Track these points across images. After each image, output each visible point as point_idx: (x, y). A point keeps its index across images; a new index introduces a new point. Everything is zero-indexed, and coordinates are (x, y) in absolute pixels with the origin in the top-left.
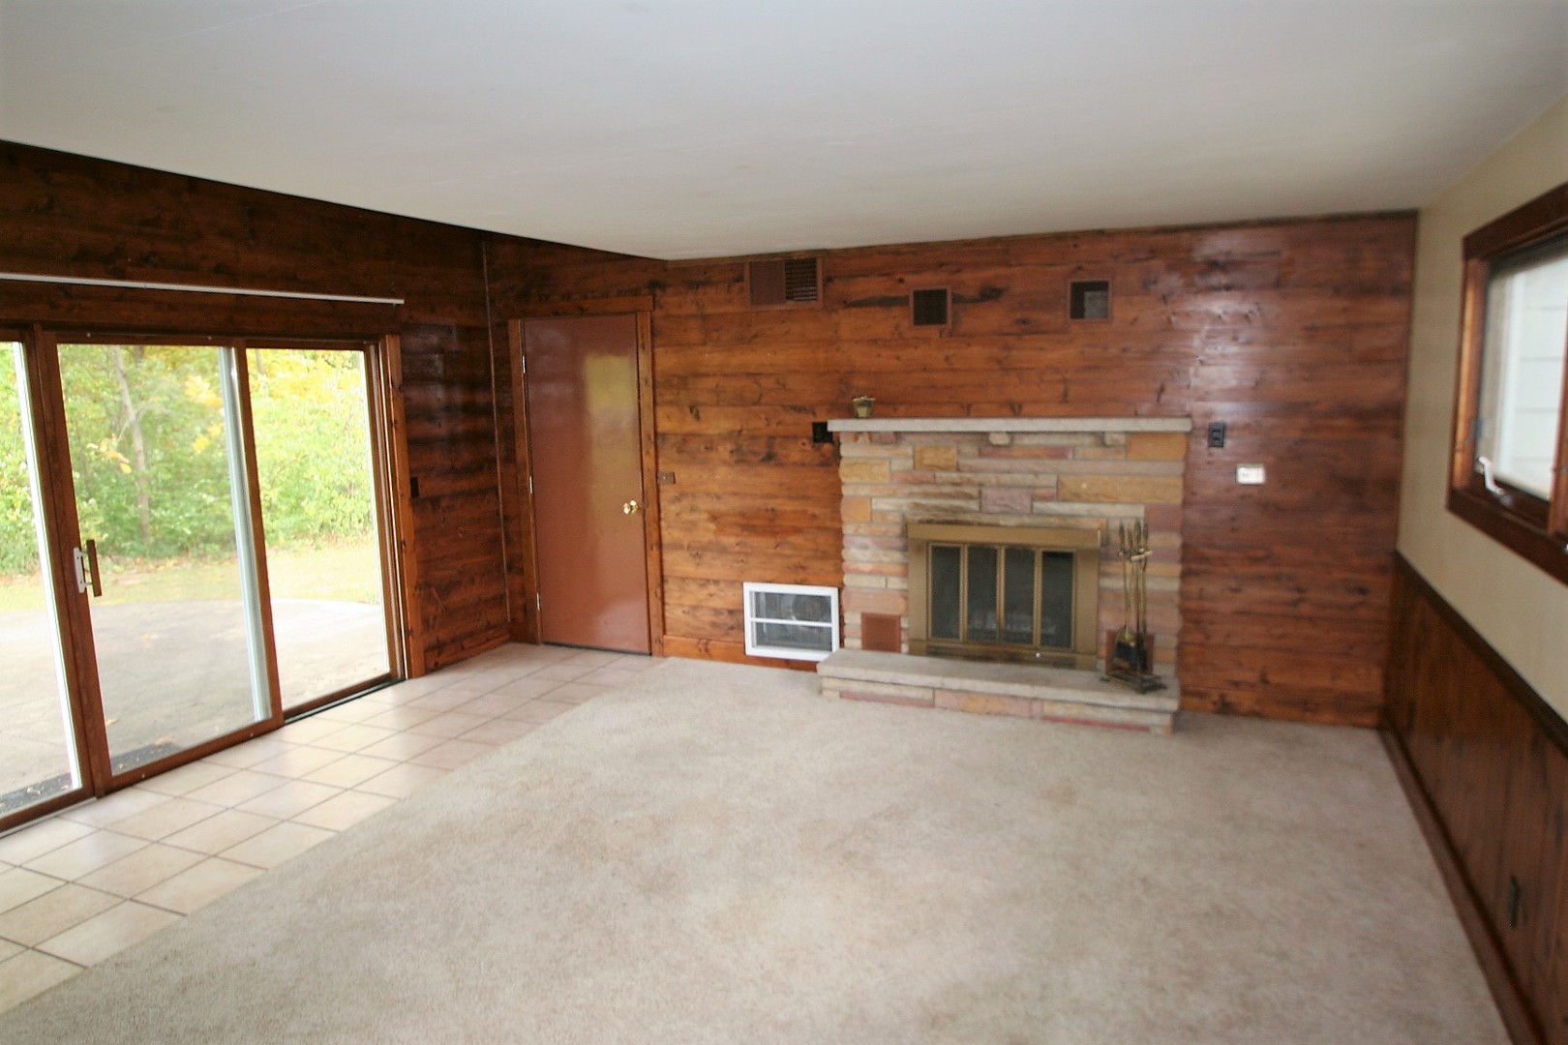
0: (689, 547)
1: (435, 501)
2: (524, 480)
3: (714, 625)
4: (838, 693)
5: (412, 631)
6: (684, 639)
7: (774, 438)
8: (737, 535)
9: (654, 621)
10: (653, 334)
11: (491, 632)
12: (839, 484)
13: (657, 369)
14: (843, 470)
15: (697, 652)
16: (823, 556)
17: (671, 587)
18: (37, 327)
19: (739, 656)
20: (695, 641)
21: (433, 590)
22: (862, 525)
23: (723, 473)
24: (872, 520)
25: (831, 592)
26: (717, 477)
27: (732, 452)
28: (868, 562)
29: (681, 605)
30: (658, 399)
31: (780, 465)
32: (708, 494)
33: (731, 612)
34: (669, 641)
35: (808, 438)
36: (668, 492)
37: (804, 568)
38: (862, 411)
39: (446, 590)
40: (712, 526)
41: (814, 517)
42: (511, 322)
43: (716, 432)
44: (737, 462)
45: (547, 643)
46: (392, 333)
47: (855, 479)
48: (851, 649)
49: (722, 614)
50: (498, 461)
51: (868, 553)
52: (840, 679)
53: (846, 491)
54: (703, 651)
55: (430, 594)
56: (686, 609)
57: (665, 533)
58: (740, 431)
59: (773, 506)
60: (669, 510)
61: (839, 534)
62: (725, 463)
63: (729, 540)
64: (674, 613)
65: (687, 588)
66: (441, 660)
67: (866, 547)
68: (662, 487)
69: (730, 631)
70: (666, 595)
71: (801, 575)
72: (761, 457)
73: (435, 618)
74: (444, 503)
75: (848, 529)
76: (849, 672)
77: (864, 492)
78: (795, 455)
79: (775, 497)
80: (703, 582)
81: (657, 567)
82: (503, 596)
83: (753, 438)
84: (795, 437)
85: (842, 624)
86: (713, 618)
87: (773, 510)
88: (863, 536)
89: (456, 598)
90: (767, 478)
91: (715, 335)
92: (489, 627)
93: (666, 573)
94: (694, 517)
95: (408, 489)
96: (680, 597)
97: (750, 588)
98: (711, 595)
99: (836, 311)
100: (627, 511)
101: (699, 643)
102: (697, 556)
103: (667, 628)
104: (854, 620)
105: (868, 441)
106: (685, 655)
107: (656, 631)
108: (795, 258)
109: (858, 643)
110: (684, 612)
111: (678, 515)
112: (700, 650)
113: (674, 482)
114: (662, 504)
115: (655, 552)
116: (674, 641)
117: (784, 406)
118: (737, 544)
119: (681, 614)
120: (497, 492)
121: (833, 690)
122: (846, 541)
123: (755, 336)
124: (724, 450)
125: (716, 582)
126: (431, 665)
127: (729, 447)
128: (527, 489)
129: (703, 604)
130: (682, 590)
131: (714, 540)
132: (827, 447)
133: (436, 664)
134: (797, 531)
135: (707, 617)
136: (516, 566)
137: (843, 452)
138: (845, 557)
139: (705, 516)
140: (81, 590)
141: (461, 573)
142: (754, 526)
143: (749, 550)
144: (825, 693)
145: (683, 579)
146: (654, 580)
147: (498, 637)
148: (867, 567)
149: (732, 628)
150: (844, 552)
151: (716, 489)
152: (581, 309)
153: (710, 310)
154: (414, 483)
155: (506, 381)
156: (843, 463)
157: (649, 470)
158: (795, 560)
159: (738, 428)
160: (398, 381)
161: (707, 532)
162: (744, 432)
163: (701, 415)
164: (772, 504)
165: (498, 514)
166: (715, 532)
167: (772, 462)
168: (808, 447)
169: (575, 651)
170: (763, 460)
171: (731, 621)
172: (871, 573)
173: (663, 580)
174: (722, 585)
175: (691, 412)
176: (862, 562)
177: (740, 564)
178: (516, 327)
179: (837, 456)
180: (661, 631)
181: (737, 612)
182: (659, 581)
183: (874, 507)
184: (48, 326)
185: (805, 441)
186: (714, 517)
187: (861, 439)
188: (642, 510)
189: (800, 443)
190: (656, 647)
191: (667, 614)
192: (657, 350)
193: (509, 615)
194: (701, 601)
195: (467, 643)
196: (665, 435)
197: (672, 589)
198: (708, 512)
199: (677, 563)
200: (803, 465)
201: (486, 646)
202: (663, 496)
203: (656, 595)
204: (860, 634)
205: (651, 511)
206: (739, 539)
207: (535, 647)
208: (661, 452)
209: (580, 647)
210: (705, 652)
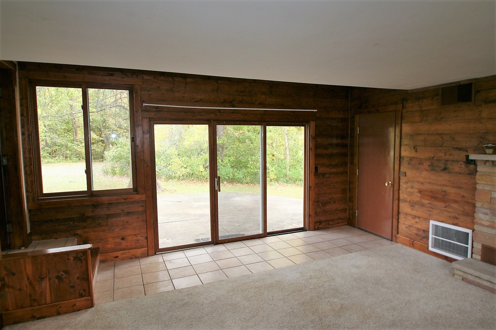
0: (409, 201)
1: (324, 175)
2: (356, 170)
3: (417, 235)
4: (461, 278)
5: (311, 216)
6: (405, 237)
7: (448, 161)
8: (429, 200)
9: (394, 228)
10: (402, 119)
11: (340, 220)
12: (476, 183)
13: (403, 132)
14: (478, 177)
15: (409, 244)
16: (467, 214)
17: (401, 216)
18: (212, 121)
19: (425, 249)
20: (409, 239)
21: (320, 203)
22: (486, 204)
23: (425, 174)
24: (491, 202)
25: (469, 231)
26: (423, 175)
27: (429, 166)
28: (487, 221)
29: (405, 224)
30: (402, 143)
31: (449, 172)
32: (418, 182)
33: (424, 231)
34: (399, 237)
35: (464, 162)
36: (403, 180)
37: (457, 218)
38: (490, 151)
39: (325, 204)
40: (419, 195)
41: (463, 196)
42: (356, 116)
43: (424, 157)
44: (432, 170)
45: (358, 228)
46: (313, 120)
47: (483, 182)
48: (475, 259)
49: (420, 231)
50: (349, 163)
51: (488, 217)
52: (463, 272)
53: (478, 187)
54: (412, 244)
55: (319, 205)
56: (407, 226)
57: (401, 195)
58: (433, 157)
59: (445, 190)
60: (403, 186)
61: (474, 206)
62: (426, 170)
63: (426, 202)
64: (402, 227)
65: (407, 218)
66: (320, 227)
67: (487, 214)
68: (401, 177)
69: (423, 239)
70: (400, 219)
71: (455, 222)
72: (441, 169)
73: (320, 212)
74: (327, 176)
75: (478, 204)
76: (466, 270)
77: (487, 188)
78: (457, 169)
79: (446, 186)
80: (414, 217)
81: (397, 207)
82: (346, 209)
83: (439, 160)
84: (457, 161)
85: (472, 247)
86: (416, 232)
87: (445, 191)
88: (485, 208)
89: (328, 207)
90: (443, 178)
91: (425, 118)
92: (339, 219)
93: (400, 211)
94: (412, 190)
95: (314, 170)
96: (405, 221)
97: (432, 222)
98: (417, 223)
99: (480, 105)
100: (386, 185)
101: (410, 240)
102: (412, 206)
103: (399, 232)
104: (478, 246)
105: (491, 165)
106: (405, 244)
107: (395, 232)
108: (462, 84)
109: (479, 257)
110: (406, 227)
111: (406, 189)
112: (410, 243)
113: (406, 176)
114: (401, 184)
115: (396, 202)
116: (401, 237)
117: (453, 148)
118: (429, 204)
119: (404, 228)
120: (347, 173)
121: (460, 276)
122: (476, 209)
123: (442, 118)
124: (426, 165)
125: (419, 218)
126: (317, 228)
127: (428, 163)
128: (356, 173)
129: (413, 225)
130: (405, 218)
131: (419, 200)
132: (472, 166)
133: (318, 227)
134: (456, 202)
135: (415, 231)
136: (351, 199)
137: (478, 169)
138: (475, 217)
139: (417, 190)
140: (216, 189)
141: (331, 199)
142: (437, 197)
143: (433, 207)
144: (456, 276)
145: (407, 214)
146: (395, 213)
147: (343, 223)
148: (487, 223)
149: (424, 238)
150: (475, 214)
151: (421, 180)
152: (378, 111)
153: (424, 108)
154: (316, 169)
155: (352, 136)
156: (478, 173)
157: (397, 170)
158: (454, 215)
159: (432, 156)
160: (314, 135)
161: (417, 197)
162: (435, 158)
163: (418, 150)
164: (445, 188)
165: (347, 181)
166: (420, 197)
167: (446, 171)
168: (463, 166)
169: (366, 233)
170: (442, 170)
171: (424, 235)
172: (488, 226)
173: (398, 213)
174: (421, 219)
175: (414, 149)
176: (484, 220)
177: (430, 212)
178: (357, 117)
179: (476, 171)
180: (396, 233)
181: (426, 231)
182: (397, 213)
183: (492, 196)
184: (214, 120)
185: (462, 163)
186: (420, 191)
187: (488, 163)
188: (393, 185)
189: (459, 164)
190: (394, 238)
191: (399, 226)
192: (403, 125)
193: (348, 216)
194: (412, 224)
195: (330, 223)
196: (403, 157)
197: (402, 217)
198: (417, 189)
199: (405, 208)
200: (460, 173)
201: (337, 225)
202: (401, 181)
203: (396, 219)
204: (480, 253)
205: (396, 186)
206: (429, 202)
207: (355, 229)
208: (402, 164)
209: (369, 232)
210: (412, 245)
